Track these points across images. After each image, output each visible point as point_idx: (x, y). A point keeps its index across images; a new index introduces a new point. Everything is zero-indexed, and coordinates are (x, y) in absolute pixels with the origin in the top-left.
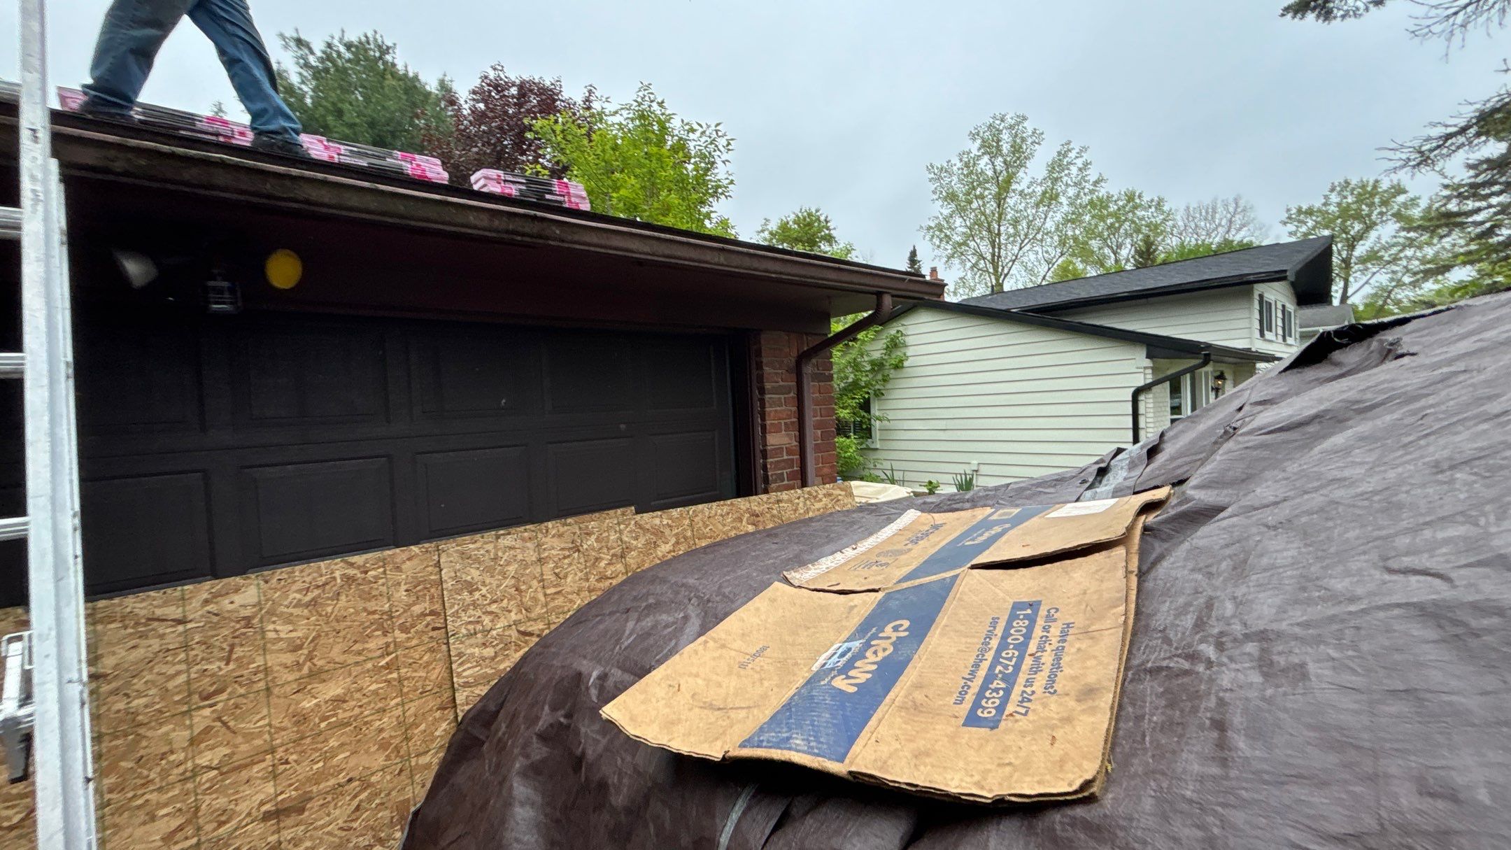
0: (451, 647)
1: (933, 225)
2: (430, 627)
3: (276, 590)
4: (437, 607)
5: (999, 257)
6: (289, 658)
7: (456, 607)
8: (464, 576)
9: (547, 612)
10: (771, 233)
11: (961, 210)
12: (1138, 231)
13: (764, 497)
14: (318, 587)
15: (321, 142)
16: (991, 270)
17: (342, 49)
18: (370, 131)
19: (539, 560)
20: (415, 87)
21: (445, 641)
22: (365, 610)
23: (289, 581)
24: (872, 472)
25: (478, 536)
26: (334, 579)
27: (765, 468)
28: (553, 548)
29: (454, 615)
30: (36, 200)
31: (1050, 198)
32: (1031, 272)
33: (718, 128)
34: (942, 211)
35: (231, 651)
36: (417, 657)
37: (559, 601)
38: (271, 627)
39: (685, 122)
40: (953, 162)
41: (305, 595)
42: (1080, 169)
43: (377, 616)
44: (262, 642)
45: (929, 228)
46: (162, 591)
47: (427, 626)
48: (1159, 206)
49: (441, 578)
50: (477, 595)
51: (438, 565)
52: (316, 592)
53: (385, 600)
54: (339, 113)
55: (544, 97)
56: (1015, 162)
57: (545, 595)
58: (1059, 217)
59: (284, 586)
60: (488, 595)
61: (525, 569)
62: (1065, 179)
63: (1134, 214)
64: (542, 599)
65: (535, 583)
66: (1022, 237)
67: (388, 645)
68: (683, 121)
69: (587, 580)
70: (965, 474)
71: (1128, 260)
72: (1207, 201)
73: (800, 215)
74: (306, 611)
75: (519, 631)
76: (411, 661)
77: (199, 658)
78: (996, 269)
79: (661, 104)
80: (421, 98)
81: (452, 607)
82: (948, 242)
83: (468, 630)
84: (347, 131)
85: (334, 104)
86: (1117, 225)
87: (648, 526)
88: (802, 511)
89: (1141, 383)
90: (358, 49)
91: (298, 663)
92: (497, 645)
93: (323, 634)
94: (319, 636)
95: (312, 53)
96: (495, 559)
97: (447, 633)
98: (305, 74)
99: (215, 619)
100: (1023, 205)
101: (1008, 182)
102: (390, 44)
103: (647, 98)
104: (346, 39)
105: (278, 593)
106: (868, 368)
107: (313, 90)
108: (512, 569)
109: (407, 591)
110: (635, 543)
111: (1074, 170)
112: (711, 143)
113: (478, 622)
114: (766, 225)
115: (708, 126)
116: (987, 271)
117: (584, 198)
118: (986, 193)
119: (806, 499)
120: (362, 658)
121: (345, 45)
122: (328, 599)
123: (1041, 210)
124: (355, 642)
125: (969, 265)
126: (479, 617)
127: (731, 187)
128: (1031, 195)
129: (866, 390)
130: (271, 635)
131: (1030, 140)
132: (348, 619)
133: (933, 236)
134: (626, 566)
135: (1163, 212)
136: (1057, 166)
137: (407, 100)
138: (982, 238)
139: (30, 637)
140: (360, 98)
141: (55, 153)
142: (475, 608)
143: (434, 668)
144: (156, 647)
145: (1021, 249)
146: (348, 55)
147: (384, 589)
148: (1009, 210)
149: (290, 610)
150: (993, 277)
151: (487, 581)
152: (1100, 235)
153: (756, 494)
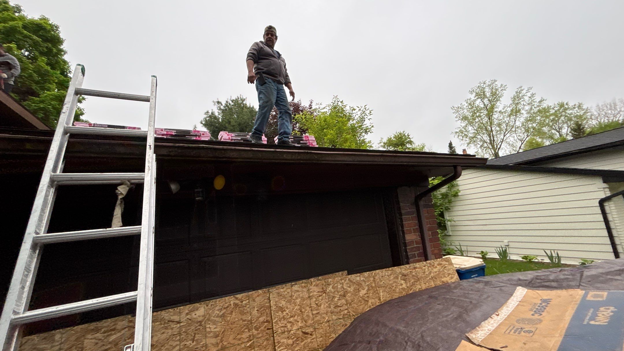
0: (275, 338)
1: (458, 131)
2: (266, 328)
3: (210, 309)
4: (269, 319)
5: (494, 141)
6: (214, 341)
7: (276, 319)
8: (279, 304)
9: (313, 323)
10: (384, 143)
11: (471, 123)
12: (570, 120)
13: (408, 266)
14: (225, 308)
15: (226, 133)
16: (491, 147)
17: (231, 102)
18: (239, 127)
19: (309, 297)
20: (253, 110)
21: (272, 335)
22: (242, 319)
23: (215, 306)
24: (450, 247)
25: (284, 285)
26: (231, 304)
27: (406, 252)
28: (314, 291)
29: (276, 322)
30: (149, 169)
31: (516, 112)
32: (512, 145)
33: (365, 107)
34: (461, 125)
35: (194, 336)
36: (261, 342)
37: (318, 318)
38: (208, 326)
39: (351, 107)
40: (463, 104)
41: (220, 312)
42: (530, 97)
43: (246, 322)
44: (205, 333)
45: (456, 132)
46: (173, 309)
47: (265, 327)
48: (580, 107)
49: (270, 305)
50: (285, 313)
51: (269, 299)
52: (224, 311)
53: (249, 314)
54: (229, 122)
55: (295, 107)
56: (494, 99)
57: (313, 314)
58: (522, 120)
59: (213, 308)
60: (289, 314)
61: (304, 301)
62: (522, 103)
63: (566, 113)
64: (311, 316)
65: (308, 308)
66: (504, 131)
67: (250, 336)
68: (350, 107)
69: (330, 307)
70: (502, 248)
71: (567, 134)
72: (609, 101)
73: (396, 134)
74: (220, 319)
75: (303, 332)
76: (259, 344)
77: (184, 339)
78: (493, 146)
79: (342, 102)
80: (255, 114)
81: (275, 319)
82: (466, 137)
83: (281, 330)
84: (232, 128)
85: (228, 120)
86: (557, 119)
87: (354, 281)
88: (427, 273)
89: (603, 196)
90: (236, 101)
91: (217, 343)
92: (294, 338)
93: (226, 330)
94: (224, 331)
95: (222, 105)
96: (291, 296)
97: (273, 331)
98: (220, 112)
99: (190, 322)
100: (502, 117)
101: (492, 107)
102: (244, 98)
103: (336, 101)
104: (232, 99)
105: (211, 311)
106: (440, 197)
107: (222, 117)
108: (298, 301)
109: (257, 311)
110: (349, 289)
111: (526, 98)
112: (363, 113)
113: (285, 327)
114: (381, 140)
115: (362, 107)
116: (489, 148)
117: (314, 141)
118: (482, 114)
119: (429, 267)
120: (240, 342)
121: (231, 101)
122: (228, 314)
123: (512, 118)
124: (238, 334)
125: (479, 146)
126: (286, 324)
127: (372, 128)
128: (505, 112)
129: (441, 207)
130: (208, 330)
131: (500, 89)
132: (235, 323)
133: (459, 136)
134: (346, 301)
135: (583, 110)
136: (517, 98)
137: (250, 115)
138: (483, 134)
139: (133, 346)
140: (236, 117)
141: (155, 152)
142: (284, 320)
143: (268, 348)
144: (170, 334)
145: (504, 136)
146: (232, 104)
147: (249, 309)
148: (495, 120)
149: (215, 319)
150: (492, 150)
151: (289, 306)
152: (548, 125)
153: (403, 265)
